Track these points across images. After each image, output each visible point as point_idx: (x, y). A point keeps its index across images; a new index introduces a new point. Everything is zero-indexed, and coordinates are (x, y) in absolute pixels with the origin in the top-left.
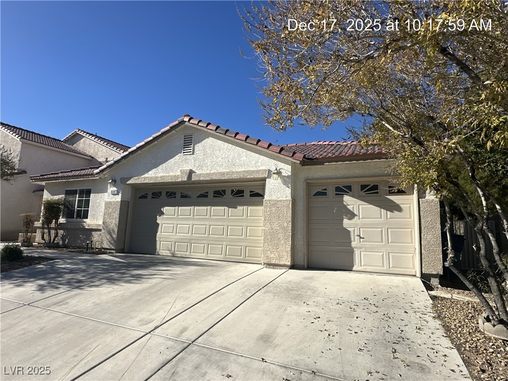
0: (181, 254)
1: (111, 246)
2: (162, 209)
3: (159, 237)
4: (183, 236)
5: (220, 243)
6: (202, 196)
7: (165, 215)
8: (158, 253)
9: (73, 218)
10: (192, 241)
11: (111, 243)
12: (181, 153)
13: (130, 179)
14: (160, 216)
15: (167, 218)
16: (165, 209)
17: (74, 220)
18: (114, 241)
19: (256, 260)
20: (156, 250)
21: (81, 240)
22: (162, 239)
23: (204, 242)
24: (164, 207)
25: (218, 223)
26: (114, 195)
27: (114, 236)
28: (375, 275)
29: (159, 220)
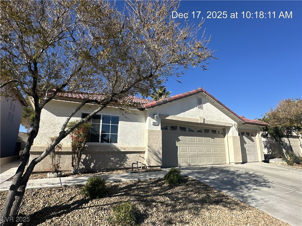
0: (193, 164)
1: (158, 164)
2: (179, 138)
3: (179, 155)
4: (193, 153)
5: (210, 156)
6: (198, 131)
7: (181, 141)
8: (179, 165)
9: (98, 141)
10: (198, 156)
11: (158, 162)
12: (197, 107)
13: (168, 116)
14: (178, 142)
15: (182, 143)
16: (180, 138)
17: (99, 143)
18: (160, 159)
19: (224, 163)
20: (178, 163)
21: (113, 163)
22: (181, 156)
23: (203, 156)
24: (180, 136)
25: (208, 146)
26: (154, 125)
27: (161, 156)
28: (253, 163)
29: (177, 144)
